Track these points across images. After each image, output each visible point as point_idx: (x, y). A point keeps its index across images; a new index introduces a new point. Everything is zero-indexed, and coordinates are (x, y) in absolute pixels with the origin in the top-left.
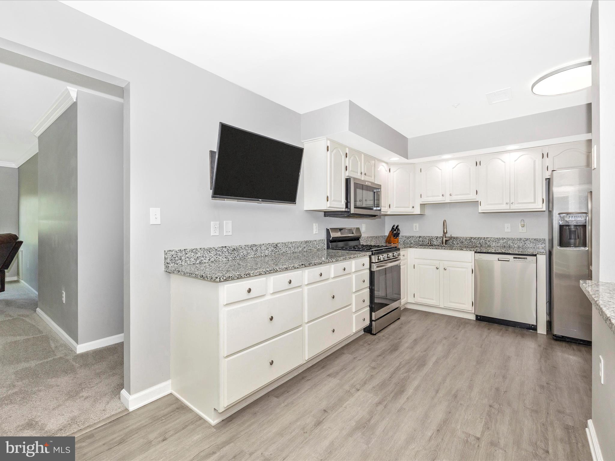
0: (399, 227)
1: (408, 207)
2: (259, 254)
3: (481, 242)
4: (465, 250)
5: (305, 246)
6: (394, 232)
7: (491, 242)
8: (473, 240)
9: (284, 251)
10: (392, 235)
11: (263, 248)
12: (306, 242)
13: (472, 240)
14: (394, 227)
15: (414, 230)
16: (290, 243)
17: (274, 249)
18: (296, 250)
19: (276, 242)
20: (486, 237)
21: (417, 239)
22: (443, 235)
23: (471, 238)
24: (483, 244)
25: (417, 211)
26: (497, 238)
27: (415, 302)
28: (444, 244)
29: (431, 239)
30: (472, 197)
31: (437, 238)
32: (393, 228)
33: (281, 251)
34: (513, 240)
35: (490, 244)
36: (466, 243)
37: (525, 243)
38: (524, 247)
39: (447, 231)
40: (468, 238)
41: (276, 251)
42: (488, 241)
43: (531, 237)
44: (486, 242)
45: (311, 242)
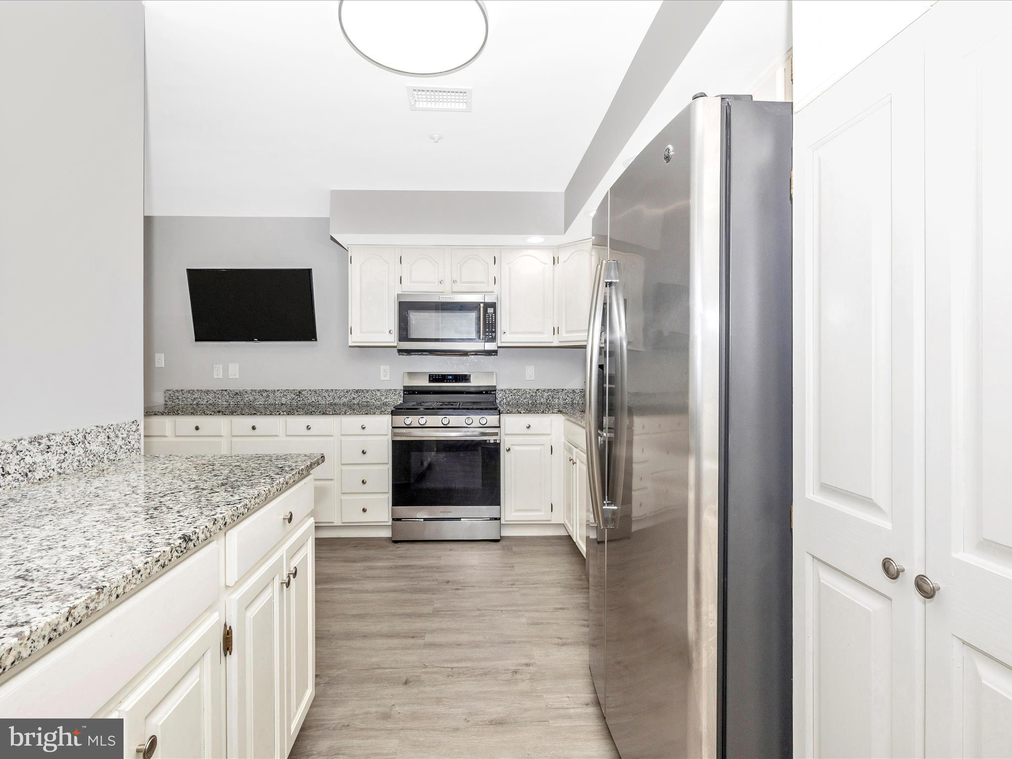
2: (271, 401)
5: (355, 396)
11: (278, 394)
16: (324, 391)
17: (296, 397)
18: (337, 401)
19: (299, 389)
41: (299, 399)
45: (368, 391)
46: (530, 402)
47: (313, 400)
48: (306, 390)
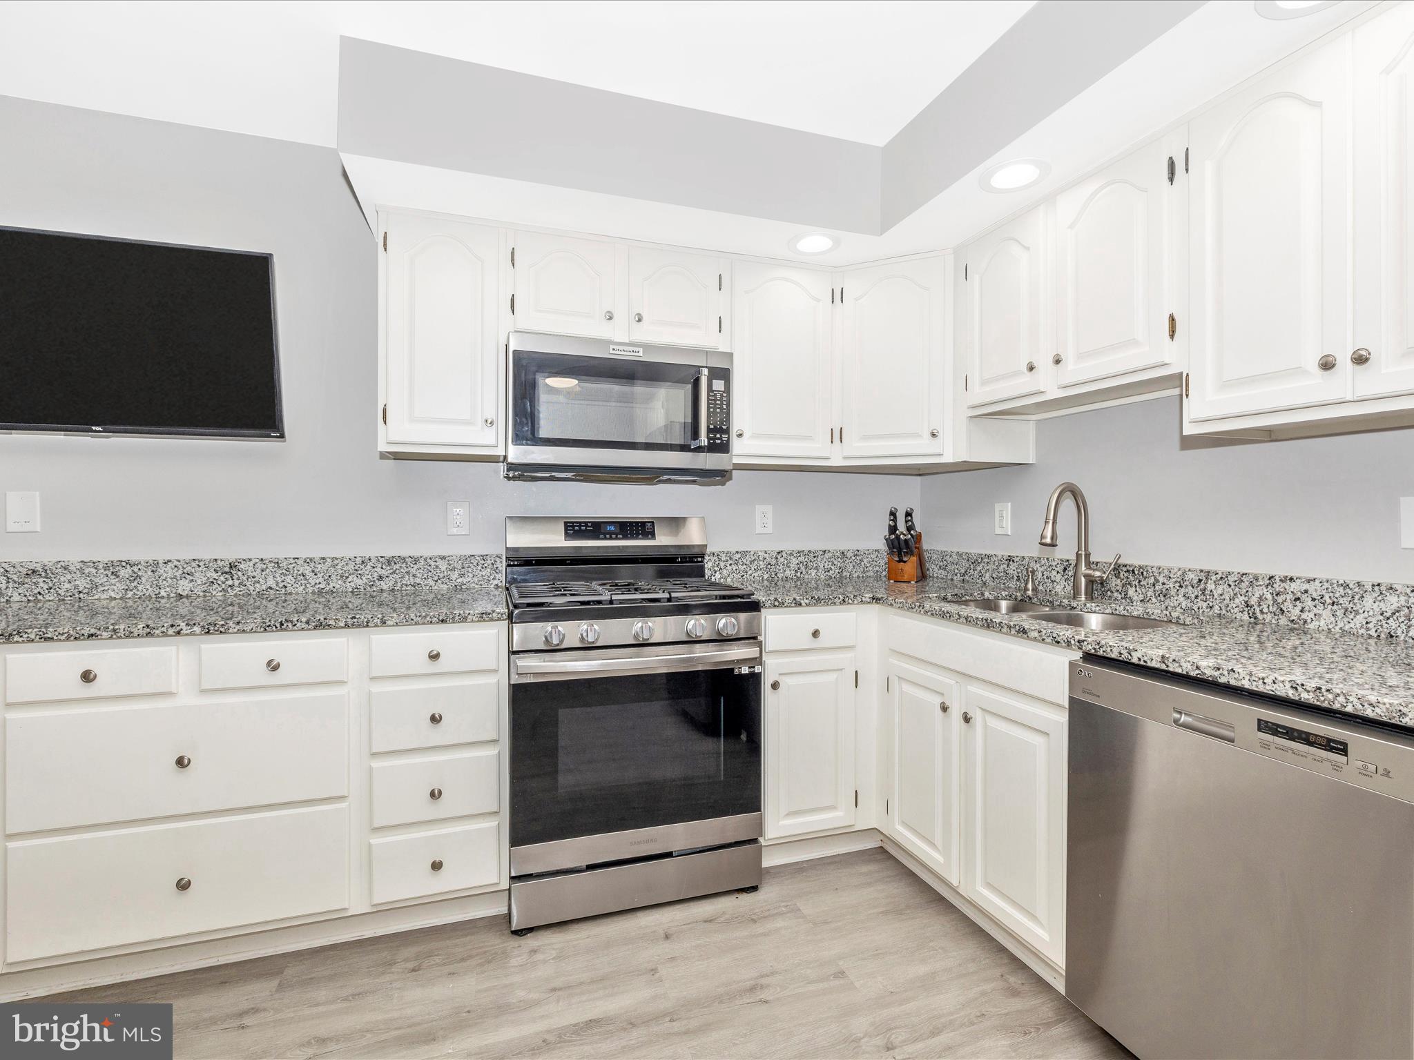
1: (916, 435)
2: (145, 588)
3: (1253, 601)
7: (1310, 603)
8: (1213, 587)
9: (274, 586)
12: (390, 561)
13: (1210, 586)
15: (997, 530)
17: (222, 579)
18: (336, 584)
19: (231, 556)
20: (1279, 572)
22: (1078, 555)
23: (1202, 576)
24: (1262, 612)
26: (1347, 586)
28: (1082, 598)
29: (1044, 571)
30: (1147, 355)
31: (1066, 566)
33: (257, 585)
35: (1304, 616)
40: (1191, 576)
41: (230, 582)
42: (1290, 596)
44: (1280, 599)
45: (416, 560)
46: (766, 577)
47: (271, 582)
48: (250, 560)
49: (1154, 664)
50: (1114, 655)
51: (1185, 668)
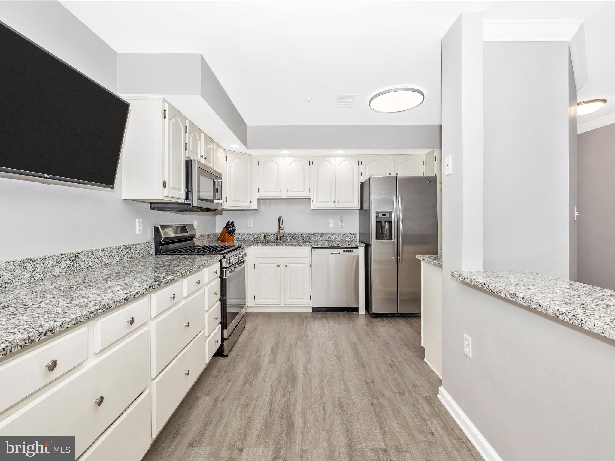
0: (235, 224)
1: (246, 202)
4: (304, 245)
5: (124, 253)
6: (230, 229)
7: (319, 237)
9: (91, 265)
10: (227, 232)
11: (49, 262)
12: (126, 247)
13: (303, 235)
14: (229, 224)
15: (249, 226)
16: (100, 251)
17: (72, 264)
18: (111, 260)
19: (75, 251)
20: (314, 232)
21: (252, 236)
22: (278, 231)
25: (254, 206)
26: (323, 233)
27: (256, 304)
28: (279, 241)
29: (266, 236)
30: (305, 194)
31: (272, 234)
32: (227, 224)
33: (86, 265)
34: (335, 234)
35: (318, 239)
36: (298, 238)
37: (344, 237)
38: (343, 240)
39: (283, 228)
40: (300, 234)
41: (75, 265)
42: (316, 236)
43: (347, 232)
44: (314, 237)
45: (133, 246)
48: (83, 252)
49: (327, 246)
50: (320, 246)
51: (332, 245)
